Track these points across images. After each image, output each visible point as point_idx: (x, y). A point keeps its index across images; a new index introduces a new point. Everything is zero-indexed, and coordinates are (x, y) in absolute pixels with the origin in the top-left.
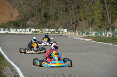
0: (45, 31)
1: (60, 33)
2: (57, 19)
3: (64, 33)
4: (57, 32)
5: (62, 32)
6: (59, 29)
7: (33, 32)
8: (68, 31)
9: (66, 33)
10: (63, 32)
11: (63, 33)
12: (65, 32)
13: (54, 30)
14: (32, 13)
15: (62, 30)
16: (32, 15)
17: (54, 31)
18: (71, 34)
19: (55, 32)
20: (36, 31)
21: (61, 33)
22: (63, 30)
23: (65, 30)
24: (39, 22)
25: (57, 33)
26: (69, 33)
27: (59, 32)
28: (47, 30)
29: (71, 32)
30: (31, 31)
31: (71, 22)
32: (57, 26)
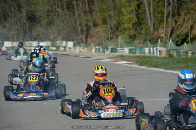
0: (30, 46)
1: (59, 49)
3: (67, 49)
4: (55, 48)
5: (63, 48)
6: (58, 43)
7: (7, 47)
8: (75, 45)
9: (72, 50)
10: (65, 47)
11: (65, 50)
12: (70, 48)
13: (49, 43)
14: (4, 13)
15: (64, 43)
16: (4, 16)
17: (49, 47)
18: (80, 51)
19: (51, 48)
20: (14, 47)
21: (62, 49)
22: (67, 43)
23: (70, 44)
24: (18, 29)
25: (53, 50)
26: (78, 50)
27: (58, 47)
28: (35, 44)
29: (82, 48)
30: (3, 45)
31: (79, 28)
32: (52, 37)
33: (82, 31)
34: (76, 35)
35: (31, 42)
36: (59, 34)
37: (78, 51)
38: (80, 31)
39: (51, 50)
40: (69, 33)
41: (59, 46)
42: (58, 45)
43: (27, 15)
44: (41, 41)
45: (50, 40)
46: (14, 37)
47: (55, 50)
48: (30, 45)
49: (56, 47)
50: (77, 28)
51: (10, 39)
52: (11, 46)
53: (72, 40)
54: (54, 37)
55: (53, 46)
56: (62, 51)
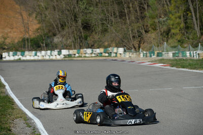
0: (85, 54)
1: (111, 55)
2: (105, 31)
3: (118, 55)
4: (107, 55)
5: (115, 55)
6: (110, 49)
7: (64, 55)
8: (125, 51)
9: (123, 55)
10: (116, 53)
11: (116, 56)
12: (120, 54)
13: (101, 50)
14: (62, 23)
15: (115, 50)
16: (62, 26)
17: (102, 53)
18: (130, 57)
19: (104, 54)
20: (71, 55)
21: (113, 55)
22: (117, 50)
23: (121, 50)
25: (106, 56)
26: (128, 55)
27: (110, 54)
28: (89, 51)
29: (131, 53)
30: (61, 54)
31: (131, 35)
32: (106, 44)
33: (134, 37)
34: (128, 41)
35: (85, 49)
36: (113, 41)
37: (128, 57)
38: (131, 37)
39: (104, 56)
42: (110, 51)
43: (82, 24)
46: (71, 45)
47: (108, 56)
48: (85, 52)
49: (108, 53)
50: (129, 35)
52: (68, 54)
53: (124, 46)
55: (105, 53)
56: (113, 57)
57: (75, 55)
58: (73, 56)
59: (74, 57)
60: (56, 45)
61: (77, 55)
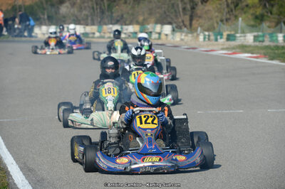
1: (151, 36)
3: (163, 37)
5: (157, 36)
6: (150, 27)
8: (173, 30)
9: (170, 37)
10: (160, 34)
11: (159, 38)
12: (167, 35)
13: (136, 28)
15: (158, 28)
17: (136, 33)
18: (182, 40)
20: (87, 34)
21: (154, 36)
22: (162, 28)
23: (167, 29)
24: (93, 8)
26: (178, 37)
29: (183, 34)
31: (180, 5)
32: (141, 18)
33: (184, 9)
34: (176, 16)
35: (111, 26)
36: (151, 14)
37: (178, 39)
38: (181, 9)
40: (165, 13)
41: (151, 32)
42: (150, 30)
44: (126, 25)
45: (138, 23)
46: (87, 19)
48: (110, 31)
49: (146, 33)
50: (178, 5)
51: (82, 22)
52: (83, 32)
53: (170, 23)
54: (144, 20)
56: (155, 39)
57: (94, 33)
58: (91, 35)
59: (93, 37)
60: (64, 17)
61: (97, 34)
